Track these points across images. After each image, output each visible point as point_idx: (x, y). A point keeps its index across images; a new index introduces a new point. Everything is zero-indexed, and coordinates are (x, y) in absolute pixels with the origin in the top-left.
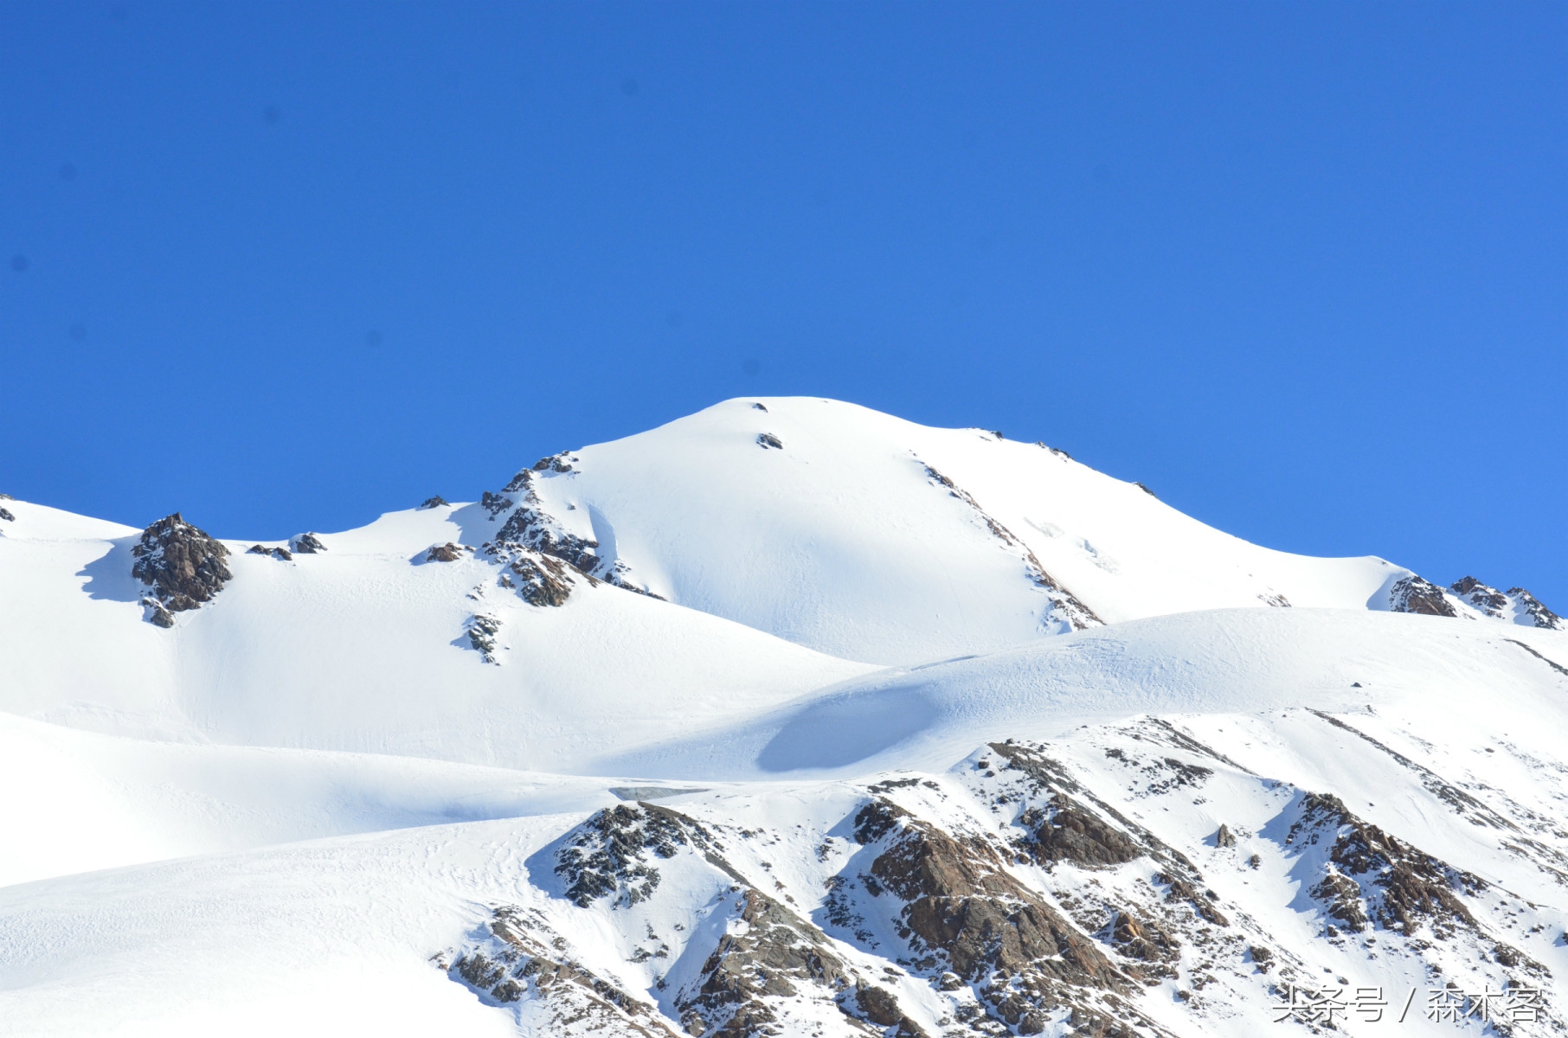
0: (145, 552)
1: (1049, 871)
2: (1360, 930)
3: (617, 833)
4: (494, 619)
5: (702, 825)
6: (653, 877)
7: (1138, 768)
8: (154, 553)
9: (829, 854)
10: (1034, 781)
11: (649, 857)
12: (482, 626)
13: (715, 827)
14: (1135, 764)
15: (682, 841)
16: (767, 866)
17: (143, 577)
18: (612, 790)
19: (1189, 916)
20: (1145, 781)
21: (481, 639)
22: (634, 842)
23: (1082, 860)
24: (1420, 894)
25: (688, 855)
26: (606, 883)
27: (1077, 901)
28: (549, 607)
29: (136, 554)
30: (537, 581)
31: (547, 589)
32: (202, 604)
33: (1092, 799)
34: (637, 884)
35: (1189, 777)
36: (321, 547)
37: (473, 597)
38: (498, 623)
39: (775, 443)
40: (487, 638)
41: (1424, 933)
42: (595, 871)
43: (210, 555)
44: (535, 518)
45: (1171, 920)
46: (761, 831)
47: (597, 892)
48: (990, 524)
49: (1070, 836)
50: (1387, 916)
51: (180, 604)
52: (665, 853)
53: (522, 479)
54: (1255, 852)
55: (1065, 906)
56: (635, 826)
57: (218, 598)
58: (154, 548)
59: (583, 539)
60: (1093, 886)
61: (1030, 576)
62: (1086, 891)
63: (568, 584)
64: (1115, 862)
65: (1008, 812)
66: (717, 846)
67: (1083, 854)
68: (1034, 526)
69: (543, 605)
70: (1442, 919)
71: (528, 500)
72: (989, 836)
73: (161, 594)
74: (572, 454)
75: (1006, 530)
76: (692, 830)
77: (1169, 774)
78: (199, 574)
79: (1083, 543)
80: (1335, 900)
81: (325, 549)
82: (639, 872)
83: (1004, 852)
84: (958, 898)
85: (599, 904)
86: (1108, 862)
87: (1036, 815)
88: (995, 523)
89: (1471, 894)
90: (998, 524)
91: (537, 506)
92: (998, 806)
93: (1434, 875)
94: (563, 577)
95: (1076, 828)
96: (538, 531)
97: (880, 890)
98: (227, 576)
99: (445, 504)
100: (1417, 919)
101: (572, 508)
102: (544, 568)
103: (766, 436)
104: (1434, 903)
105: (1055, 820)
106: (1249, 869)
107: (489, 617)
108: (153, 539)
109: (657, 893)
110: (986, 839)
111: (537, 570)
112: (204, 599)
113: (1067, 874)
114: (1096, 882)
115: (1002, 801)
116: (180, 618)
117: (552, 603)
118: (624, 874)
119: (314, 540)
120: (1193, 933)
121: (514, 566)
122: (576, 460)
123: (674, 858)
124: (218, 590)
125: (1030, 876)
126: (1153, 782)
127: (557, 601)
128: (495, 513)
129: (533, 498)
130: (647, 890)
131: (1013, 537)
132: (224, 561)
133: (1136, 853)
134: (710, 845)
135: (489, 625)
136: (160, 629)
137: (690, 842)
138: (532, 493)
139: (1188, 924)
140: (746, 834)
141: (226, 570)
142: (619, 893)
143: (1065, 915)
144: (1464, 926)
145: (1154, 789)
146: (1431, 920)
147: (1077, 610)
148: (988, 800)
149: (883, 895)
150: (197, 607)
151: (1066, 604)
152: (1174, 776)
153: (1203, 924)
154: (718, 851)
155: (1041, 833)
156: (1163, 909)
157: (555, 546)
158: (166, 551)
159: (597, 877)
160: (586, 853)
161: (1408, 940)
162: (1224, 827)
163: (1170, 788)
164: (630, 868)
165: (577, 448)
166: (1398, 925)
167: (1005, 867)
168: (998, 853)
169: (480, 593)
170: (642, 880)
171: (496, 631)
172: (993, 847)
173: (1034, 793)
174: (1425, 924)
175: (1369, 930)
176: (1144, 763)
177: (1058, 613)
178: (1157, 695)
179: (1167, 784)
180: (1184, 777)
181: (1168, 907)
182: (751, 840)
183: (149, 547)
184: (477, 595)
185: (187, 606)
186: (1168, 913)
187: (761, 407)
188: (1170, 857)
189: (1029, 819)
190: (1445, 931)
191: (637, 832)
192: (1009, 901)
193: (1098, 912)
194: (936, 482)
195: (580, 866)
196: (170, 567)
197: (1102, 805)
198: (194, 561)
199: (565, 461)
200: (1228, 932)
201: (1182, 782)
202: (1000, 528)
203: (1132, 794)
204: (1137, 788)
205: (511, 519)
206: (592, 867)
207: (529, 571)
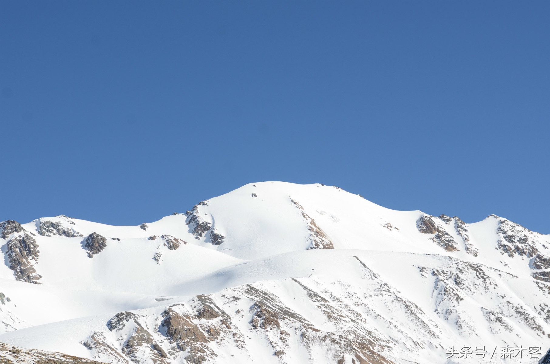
0: (88, 241)
1: (200, 320)
2: (257, 329)
3: (119, 318)
4: (160, 254)
5: (136, 315)
6: (124, 325)
7: (227, 299)
8: (90, 241)
9: (157, 320)
10: (201, 303)
11: (125, 321)
12: (157, 255)
13: (138, 315)
14: (226, 298)
15: (131, 318)
16: (146, 322)
17: (87, 246)
18: (155, 299)
19: (224, 327)
20: (227, 301)
21: (157, 258)
22: (123, 319)
23: (207, 318)
24: (270, 322)
25: (132, 321)
26: (116, 327)
27: (203, 326)
28: (174, 250)
29: (86, 241)
30: (171, 244)
31: (173, 246)
32: (99, 252)
33: (215, 305)
34: (121, 327)
35: (236, 300)
36: (147, 227)
37: (157, 249)
38: (161, 254)
39: (255, 196)
40: (158, 258)
41: (268, 329)
42: (114, 325)
43: (102, 241)
44: (197, 217)
45: (220, 329)
46: (147, 316)
47: (114, 328)
48: (303, 214)
49: (205, 313)
50: (262, 326)
51: (95, 253)
52: (127, 321)
53: (195, 208)
54: (243, 314)
55: (201, 327)
56: (123, 316)
57: (103, 251)
58: (90, 240)
59: (207, 222)
60: (207, 323)
61: (307, 228)
62: (205, 324)
63: (179, 244)
64: (214, 318)
65: (195, 309)
66: (138, 319)
67: (207, 317)
68: (318, 212)
69: (172, 249)
70: (273, 326)
71: (196, 213)
72: (190, 314)
73: (91, 250)
74: (208, 200)
75: (307, 215)
76: (133, 316)
77: (232, 299)
78: (99, 246)
79: (331, 216)
80: (254, 323)
81: (148, 227)
82: (122, 324)
83: (192, 317)
84: (175, 328)
85: (114, 330)
86: (212, 318)
87: (200, 310)
88: (304, 214)
89: (282, 321)
90: (305, 214)
91: (198, 214)
92: (194, 308)
93: (276, 317)
94: (178, 242)
95: (206, 312)
96: (197, 221)
97: (164, 326)
98: (106, 246)
99: (178, 214)
100: (268, 326)
101: (206, 214)
102: (174, 241)
103: (253, 194)
104: (272, 323)
105: (202, 311)
106: (241, 317)
107: (159, 253)
108: (90, 238)
109: (124, 328)
110: (189, 315)
111: (172, 241)
112: (100, 251)
113: (203, 321)
114: (208, 322)
115: (195, 307)
116: (94, 256)
117: (174, 249)
118: (119, 325)
119: (145, 225)
120: (224, 331)
121: (167, 241)
122: (208, 202)
123: (129, 322)
124: (103, 249)
125: (196, 322)
126: (229, 301)
127: (175, 248)
128: (189, 216)
129: (197, 212)
130: (122, 328)
131: (308, 217)
132: (105, 242)
133: (218, 316)
134: (136, 319)
135: (159, 255)
136: (90, 258)
137: (132, 318)
138: (197, 211)
139: (223, 329)
140: (144, 316)
141: (105, 244)
142: (118, 328)
143: (200, 329)
144: (277, 327)
145: (228, 303)
146: (270, 326)
147: (316, 237)
148: (192, 307)
149: (165, 327)
150: (98, 253)
151: (314, 235)
152: (233, 300)
153: (227, 329)
154: (137, 320)
155: (200, 313)
156: (220, 326)
157: (201, 224)
158: (92, 241)
159: (114, 326)
160: (113, 321)
161: (265, 330)
162: (238, 310)
163: (232, 302)
164: (120, 324)
165: (209, 199)
166: (264, 327)
167: (192, 320)
168: (191, 317)
169: (159, 247)
170: (122, 326)
171: (160, 256)
172: (190, 316)
173: (201, 305)
174: (269, 327)
175: (259, 328)
176: (228, 298)
177: (311, 237)
178: (274, 273)
179: (231, 301)
180: (235, 300)
181: (221, 326)
182: (144, 317)
183: (89, 240)
184: (158, 248)
185: (97, 253)
186: (220, 327)
187: (254, 186)
188: (226, 316)
189: (198, 311)
190: (273, 328)
191: (123, 317)
192: (186, 327)
193: (206, 328)
194: (293, 204)
195: (112, 324)
196: (93, 244)
197: (217, 306)
198: (98, 243)
199: (206, 202)
200: (230, 330)
201: (234, 301)
202: (305, 215)
203: (224, 304)
204: (225, 303)
205: (192, 218)
206: (114, 324)
207: (170, 242)
